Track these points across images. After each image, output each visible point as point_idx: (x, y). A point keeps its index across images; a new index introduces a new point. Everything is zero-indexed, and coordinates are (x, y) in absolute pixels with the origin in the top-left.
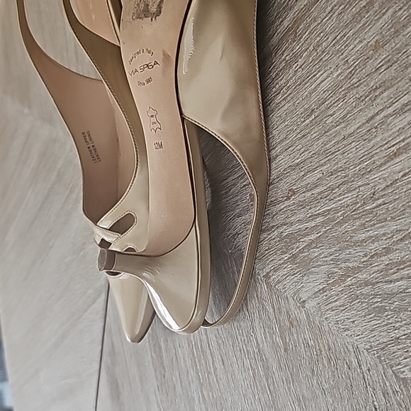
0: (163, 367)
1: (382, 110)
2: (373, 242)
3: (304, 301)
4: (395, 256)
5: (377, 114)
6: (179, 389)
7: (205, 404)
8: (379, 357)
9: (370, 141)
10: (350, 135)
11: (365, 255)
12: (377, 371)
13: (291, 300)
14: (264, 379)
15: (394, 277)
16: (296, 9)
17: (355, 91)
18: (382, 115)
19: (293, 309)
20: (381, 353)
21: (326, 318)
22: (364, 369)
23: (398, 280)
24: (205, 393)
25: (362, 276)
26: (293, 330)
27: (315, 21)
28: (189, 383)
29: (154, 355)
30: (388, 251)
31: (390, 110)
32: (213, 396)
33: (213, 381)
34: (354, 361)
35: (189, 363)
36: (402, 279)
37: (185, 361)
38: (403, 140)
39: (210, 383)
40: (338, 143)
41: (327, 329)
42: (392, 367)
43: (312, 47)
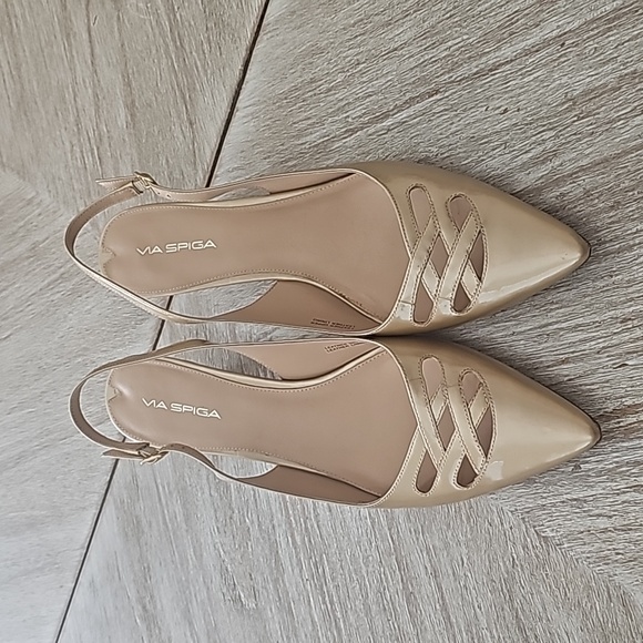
0: (231, 508)
1: (557, 323)
5: (550, 324)
6: (255, 531)
7: (295, 548)
8: (523, 519)
9: (540, 344)
10: (520, 333)
12: (520, 530)
14: (386, 529)
18: (555, 326)
20: (525, 515)
22: (506, 526)
24: (298, 539)
28: (273, 527)
29: (215, 495)
31: (564, 325)
33: (312, 527)
34: (497, 521)
38: (573, 352)
39: (306, 528)
40: (506, 336)
42: (534, 527)
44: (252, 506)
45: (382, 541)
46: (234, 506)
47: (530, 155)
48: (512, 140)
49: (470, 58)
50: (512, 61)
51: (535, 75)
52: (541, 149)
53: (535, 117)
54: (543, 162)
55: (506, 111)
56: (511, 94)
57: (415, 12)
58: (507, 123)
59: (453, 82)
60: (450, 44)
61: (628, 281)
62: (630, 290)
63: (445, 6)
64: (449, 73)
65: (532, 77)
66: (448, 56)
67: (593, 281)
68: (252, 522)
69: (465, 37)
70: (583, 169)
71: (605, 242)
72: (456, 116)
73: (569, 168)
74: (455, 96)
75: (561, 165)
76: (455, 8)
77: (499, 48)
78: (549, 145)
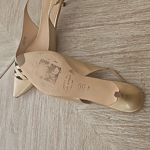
0: (19, 107)
2: (101, 106)
3: (78, 109)
4: (105, 110)
6: (23, 114)
7: (32, 120)
8: (92, 127)
11: (98, 107)
12: (91, 129)
13: (74, 108)
14: (58, 121)
15: (103, 114)
16: (104, 52)
17: (110, 77)
19: (74, 110)
21: (82, 115)
22: (88, 128)
23: (103, 115)
24: (34, 118)
25: (96, 111)
26: (72, 114)
27: (108, 58)
28: (29, 114)
29: (16, 102)
30: (104, 109)
32: (37, 120)
33: (39, 116)
34: (86, 126)
35: (31, 109)
36: (104, 115)
37: (29, 108)
39: (37, 116)
41: (82, 117)
42: (94, 129)
43: (104, 62)
44: (25, 107)
45: (56, 124)
46: (20, 106)
47: (120, 45)
48: (117, 41)
49: (113, 20)
50: (122, 24)
51: (127, 28)
52: (123, 44)
53: (124, 37)
54: (123, 48)
55: (118, 34)
56: (120, 31)
57: (104, 6)
58: (117, 37)
59: (107, 24)
60: (109, 16)
61: (134, 79)
62: (134, 81)
63: (111, 7)
64: (107, 22)
65: (126, 29)
66: (108, 18)
67: (126, 77)
68: (23, 111)
69: (113, 15)
70: (131, 51)
71: (131, 69)
72: (106, 32)
73: (128, 51)
74: (107, 27)
75: (127, 49)
76: (113, 8)
77: (120, 20)
78: (125, 44)
